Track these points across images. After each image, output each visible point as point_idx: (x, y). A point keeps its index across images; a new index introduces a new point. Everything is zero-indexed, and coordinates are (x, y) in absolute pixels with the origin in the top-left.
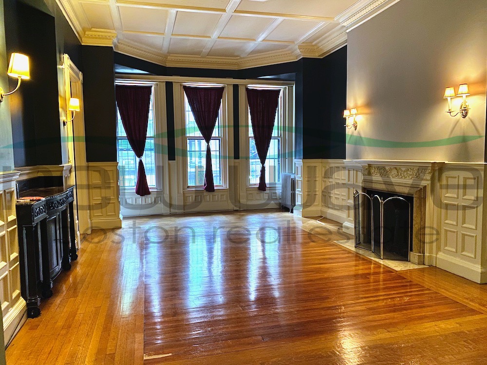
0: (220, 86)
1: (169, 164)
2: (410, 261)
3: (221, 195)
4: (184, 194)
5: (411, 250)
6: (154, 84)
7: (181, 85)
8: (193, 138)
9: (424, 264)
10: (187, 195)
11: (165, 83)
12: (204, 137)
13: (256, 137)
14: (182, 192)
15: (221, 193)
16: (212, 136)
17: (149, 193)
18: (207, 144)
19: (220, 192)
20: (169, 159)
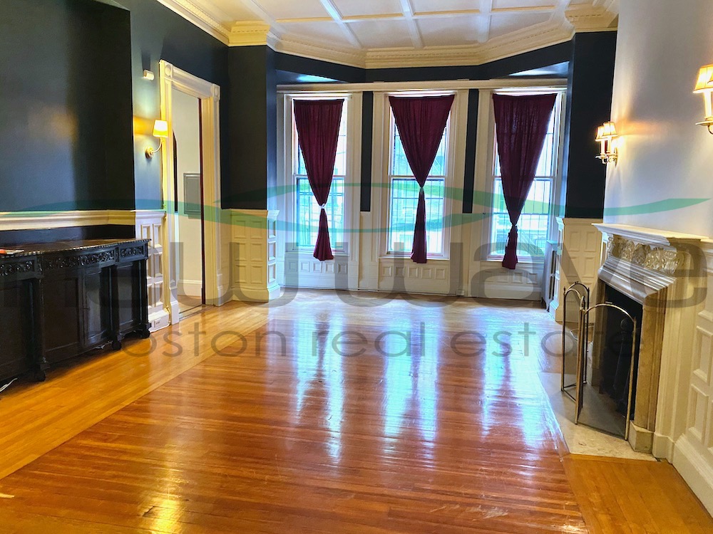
0: (447, 93)
1: (361, 217)
2: (627, 440)
3: (438, 270)
4: (380, 262)
5: (632, 418)
6: (347, 96)
7: (386, 96)
8: (399, 178)
9: (651, 453)
10: (385, 265)
11: (362, 94)
12: (415, 176)
13: (504, 178)
14: (377, 261)
15: (438, 267)
16: (430, 174)
17: (331, 257)
18: (419, 187)
19: (437, 264)
20: (362, 210)
